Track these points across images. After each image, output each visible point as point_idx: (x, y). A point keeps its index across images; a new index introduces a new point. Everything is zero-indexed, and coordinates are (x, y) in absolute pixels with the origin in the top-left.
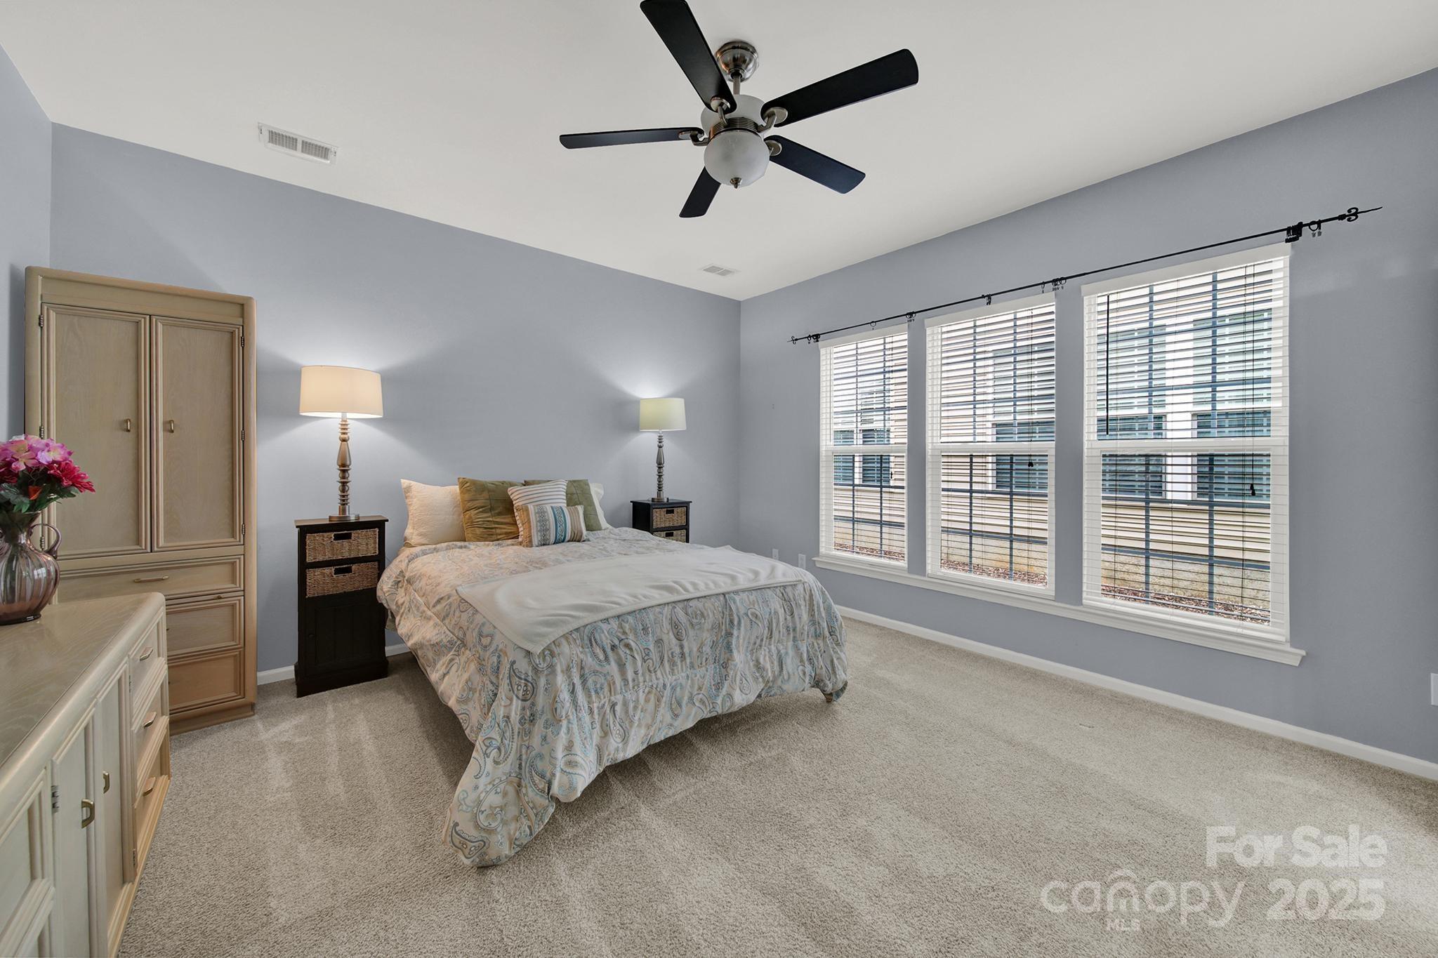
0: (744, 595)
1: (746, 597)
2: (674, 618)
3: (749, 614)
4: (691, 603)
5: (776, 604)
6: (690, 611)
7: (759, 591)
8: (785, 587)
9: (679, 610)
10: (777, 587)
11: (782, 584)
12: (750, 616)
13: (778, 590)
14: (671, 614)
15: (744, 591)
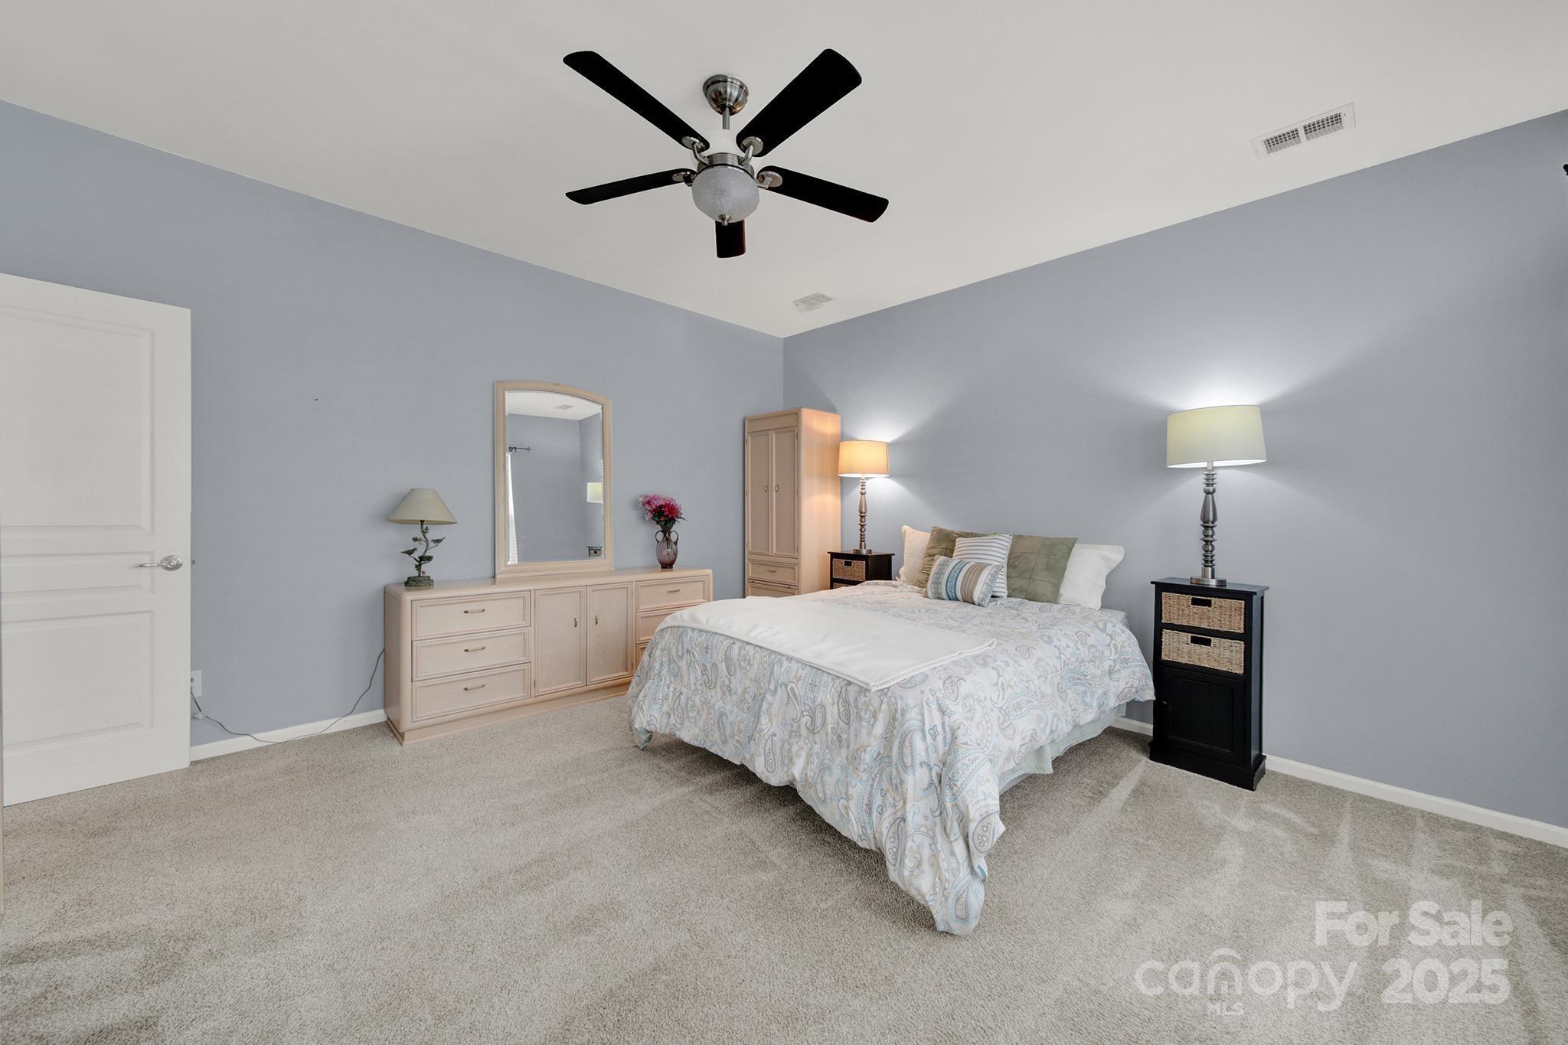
0: (794, 666)
1: (796, 669)
2: (728, 653)
3: (789, 687)
4: (747, 647)
5: (827, 696)
6: (743, 652)
7: (814, 670)
8: (849, 683)
9: (736, 648)
10: (839, 677)
11: (848, 679)
12: (789, 690)
13: (838, 681)
14: (728, 647)
15: (798, 661)
